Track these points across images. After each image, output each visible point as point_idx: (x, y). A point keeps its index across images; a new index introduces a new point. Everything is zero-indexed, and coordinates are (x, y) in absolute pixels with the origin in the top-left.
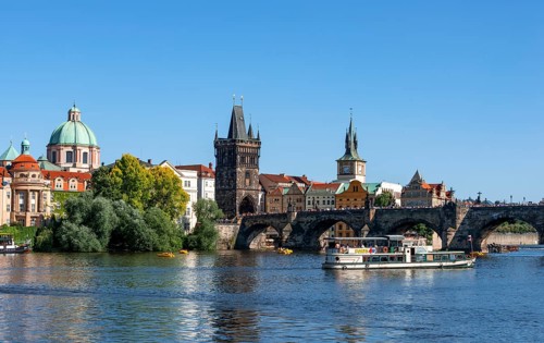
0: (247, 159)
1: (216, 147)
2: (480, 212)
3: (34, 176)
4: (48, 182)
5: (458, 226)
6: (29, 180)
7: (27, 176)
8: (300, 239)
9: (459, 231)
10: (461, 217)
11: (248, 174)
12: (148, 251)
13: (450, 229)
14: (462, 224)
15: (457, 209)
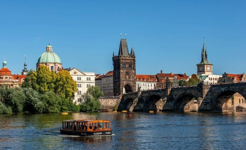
0: (127, 66)
1: (113, 60)
2: (216, 88)
3: (6, 78)
4: (18, 80)
5: (204, 96)
6: (3, 80)
7: (2, 78)
8: (142, 105)
9: (204, 99)
10: (206, 91)
11: (127, 73)
12: (40, 113)
13: (200, 98)
14: (207, 95)
15: (203, 87)
